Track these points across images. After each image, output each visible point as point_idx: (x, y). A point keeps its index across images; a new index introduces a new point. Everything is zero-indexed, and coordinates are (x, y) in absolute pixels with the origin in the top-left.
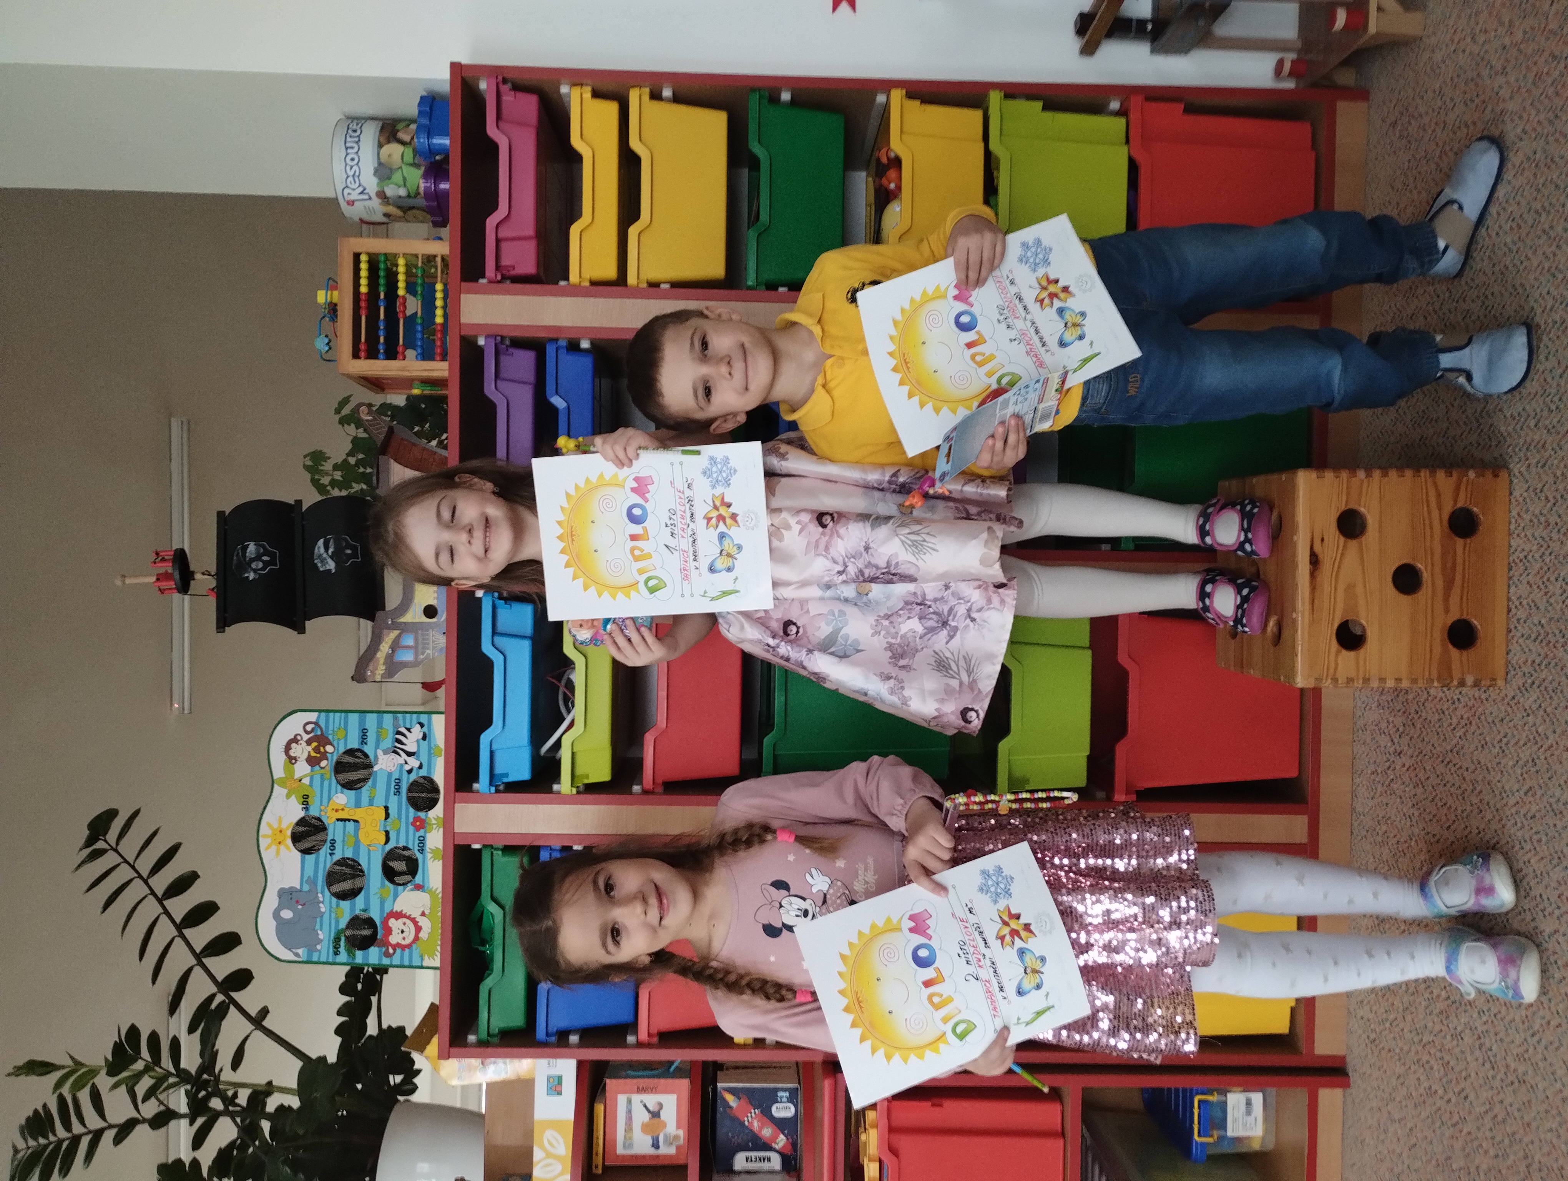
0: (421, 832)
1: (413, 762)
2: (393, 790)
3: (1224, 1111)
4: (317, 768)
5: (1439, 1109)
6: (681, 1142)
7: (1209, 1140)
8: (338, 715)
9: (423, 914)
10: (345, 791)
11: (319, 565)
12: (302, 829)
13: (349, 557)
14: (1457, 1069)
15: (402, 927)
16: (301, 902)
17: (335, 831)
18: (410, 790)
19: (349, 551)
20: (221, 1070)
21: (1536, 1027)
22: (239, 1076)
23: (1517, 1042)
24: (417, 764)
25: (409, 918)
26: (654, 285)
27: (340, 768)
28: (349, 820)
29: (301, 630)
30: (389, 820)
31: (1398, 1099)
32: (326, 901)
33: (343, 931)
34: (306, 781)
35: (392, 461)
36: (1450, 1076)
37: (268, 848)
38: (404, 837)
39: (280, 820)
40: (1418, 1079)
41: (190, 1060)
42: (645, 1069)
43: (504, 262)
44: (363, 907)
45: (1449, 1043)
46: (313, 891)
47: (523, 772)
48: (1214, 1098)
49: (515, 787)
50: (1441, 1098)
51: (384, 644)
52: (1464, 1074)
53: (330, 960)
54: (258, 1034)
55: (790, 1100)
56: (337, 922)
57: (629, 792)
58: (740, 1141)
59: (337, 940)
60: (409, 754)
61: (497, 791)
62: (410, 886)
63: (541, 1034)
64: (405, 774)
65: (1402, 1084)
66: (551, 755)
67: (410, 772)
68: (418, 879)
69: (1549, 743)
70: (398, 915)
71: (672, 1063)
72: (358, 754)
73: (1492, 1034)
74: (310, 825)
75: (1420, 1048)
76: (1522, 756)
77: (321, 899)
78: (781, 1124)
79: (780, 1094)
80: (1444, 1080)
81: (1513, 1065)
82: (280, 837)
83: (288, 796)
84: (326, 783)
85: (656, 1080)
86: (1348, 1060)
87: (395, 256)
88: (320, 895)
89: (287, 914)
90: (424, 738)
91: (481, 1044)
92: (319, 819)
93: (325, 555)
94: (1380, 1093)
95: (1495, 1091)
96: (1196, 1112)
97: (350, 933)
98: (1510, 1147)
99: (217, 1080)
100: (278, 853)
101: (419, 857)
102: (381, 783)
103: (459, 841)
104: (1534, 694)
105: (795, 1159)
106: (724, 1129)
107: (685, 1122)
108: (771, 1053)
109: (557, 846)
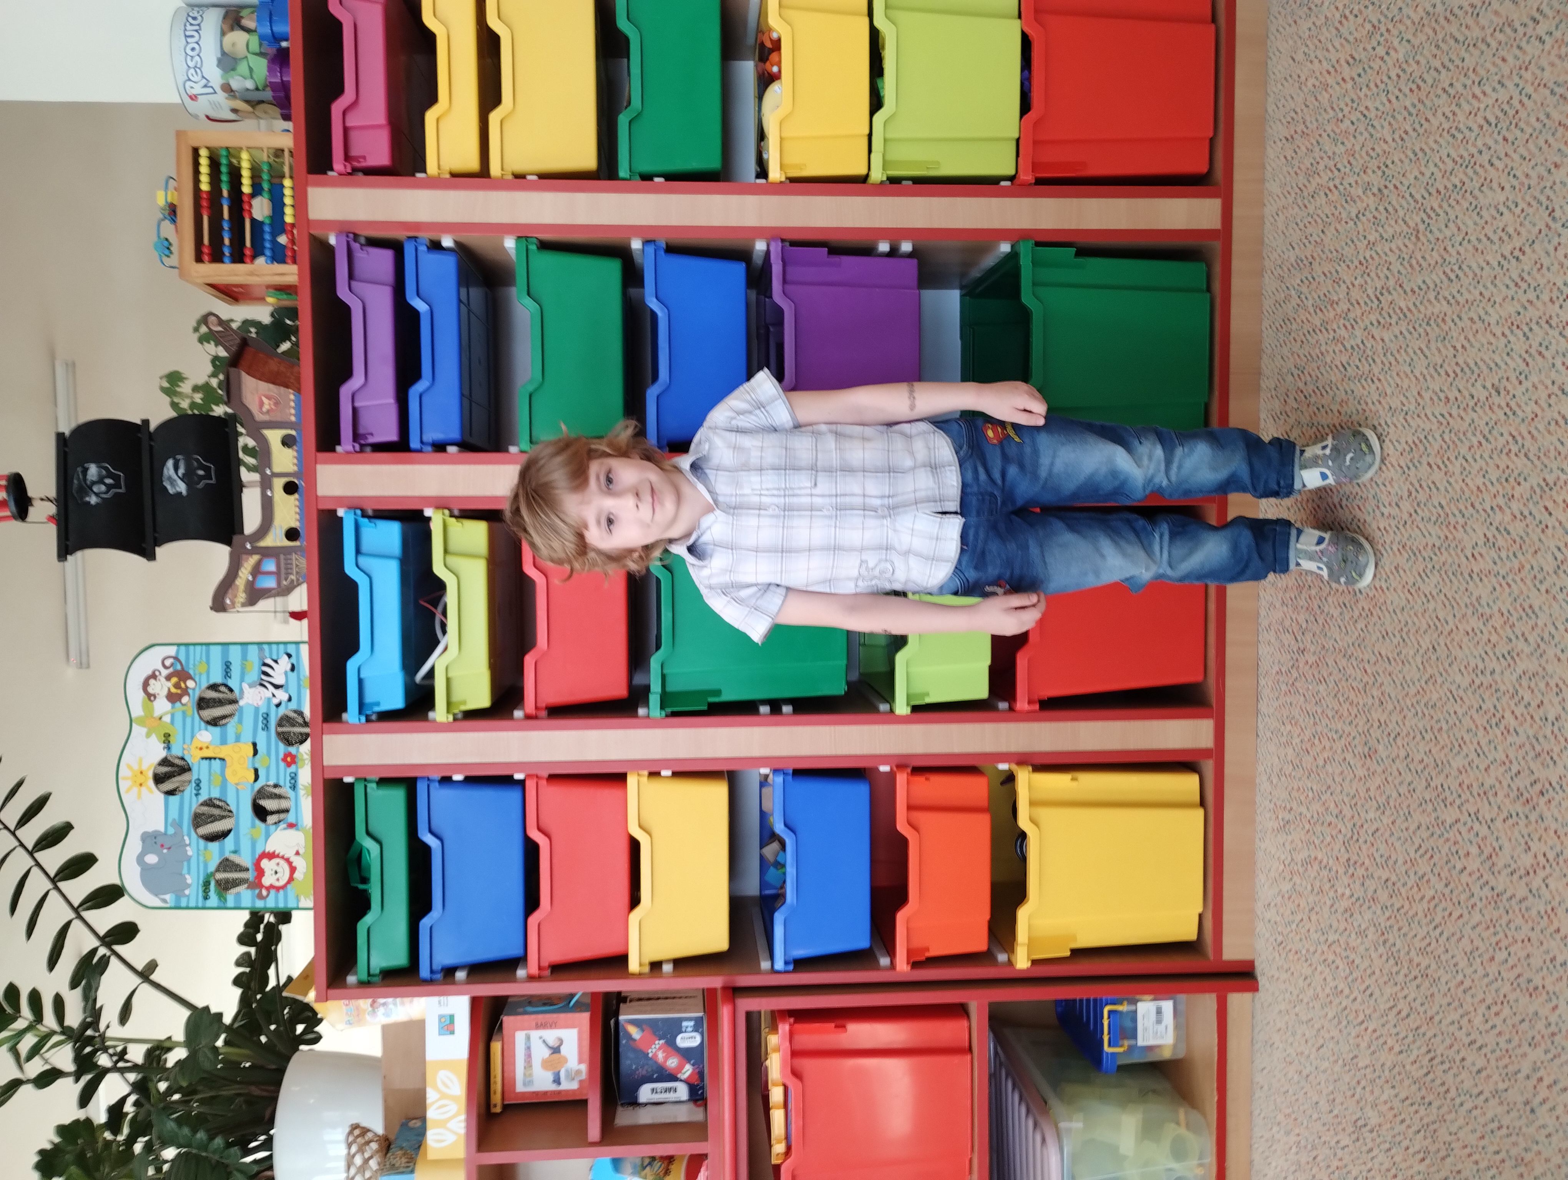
0: (293, 768)
1: (282, 695)
2: (260, 725)
3: (1134, 1020)
4: (178, 704)
5: (1346, 1008)
6: (584, 1076)
7: (1120, 1050)
8: (198, 648)
9: (297, 853)
10: (210, 727)
11: (169, 487)
12: (164, 769)
13: (202, 478)
14: (1362, 967)
15: (276, 868)
16: (167, 846)
17: (200, 770)
18: (280, 724)
19: (201, 472)
20: (108, 1027)
21: (1438, 919)
22: (127, 1032)
23: (1419, 937)
24: (286, 697)
25: (283, 857)
26: (520, 176)
27: (203, 703)
29: (150, 556)
30: (258, 756)
31: (1305, 1001)
32: (193, 844)
33: (213, 874)
35: (243, 374)
36: (1354, 975)
37: (128, 791)
38: (274, 774)
39: (141, 761)
40: (1325, 979)
41: (74, 1017)
42: (545, 1004)
43: (354, 152)
44: (232, 848)
45: (1354, 941)
46: (178, 834)
48: (1123, 1008)
49: (388, 716)
50: (1347, 997)
51: (243, 569)
52: (1369, 971)
53: (200, 905)
54: (146, 988)
55: (696, 1029)
56: (206, 866)
57: (510, 717)
58: (644, 1072)
59: (206, 884)
60: (277, 687)
62: (282, 825)
63: (424, 972)
65: (1309, 985)
66: (427, 682)
67: (278, 705)
68: (291, 817)
69: (1448, 628)
70: (271, 856)
71: (572, 996)
72: (223, 689)
73: (1396, 928)
74: (171, 764)
75: (1325, 948)
76: (1422, 643)
77: (187, 842)
78: (687, 1054)
79: (685, 1024)
80: (1350, 979)
81: (1416, 960)
82: (141, 779)
83: (148, 735)
84: (189, 721)
85: (555, 1016)
86: (1257, 964)
87: (240, 149)
88: (186, 838)
89: (152, 859)
90: (293, 668)
91: (362, 984)
92: (183, 759)
93: (175, 477)
94: (1287, 996)
95: (1399, 987)
96: (1106, 1022)
97: (220, 876)
98: (1414, 1042)
99: (103, 1037)
100: (139, 796)
101: (291, 793)
102: (248, 718)
103: (327, 776)
104: (1435, 579)
105: (703, 1088)
106: (628, 1062)
107: (586, 1056)
108: (668, 981)
109: (437, 776)
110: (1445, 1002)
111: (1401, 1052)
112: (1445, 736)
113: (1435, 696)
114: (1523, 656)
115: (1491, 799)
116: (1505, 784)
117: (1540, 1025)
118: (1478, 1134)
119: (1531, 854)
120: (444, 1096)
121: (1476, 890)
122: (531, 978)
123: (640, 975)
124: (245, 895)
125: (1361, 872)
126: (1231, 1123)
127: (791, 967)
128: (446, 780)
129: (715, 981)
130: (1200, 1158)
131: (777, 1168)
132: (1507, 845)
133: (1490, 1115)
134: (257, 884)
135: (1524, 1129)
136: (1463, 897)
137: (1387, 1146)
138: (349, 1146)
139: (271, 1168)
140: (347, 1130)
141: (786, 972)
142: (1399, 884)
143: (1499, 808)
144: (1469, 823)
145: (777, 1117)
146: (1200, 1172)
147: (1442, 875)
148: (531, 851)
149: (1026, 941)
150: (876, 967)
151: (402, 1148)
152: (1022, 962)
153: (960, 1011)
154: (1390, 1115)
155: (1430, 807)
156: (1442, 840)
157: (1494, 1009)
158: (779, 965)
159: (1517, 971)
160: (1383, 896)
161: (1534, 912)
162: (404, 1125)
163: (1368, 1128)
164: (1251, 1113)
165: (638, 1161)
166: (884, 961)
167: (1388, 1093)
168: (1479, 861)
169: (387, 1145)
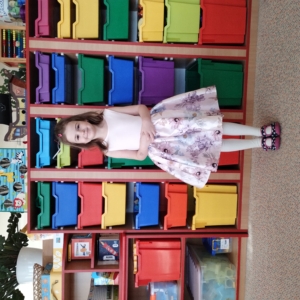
0: (23, 179)
2: (15, 168)
3: (220, 243)
6: (90, 253)
7: (216, 250)
9: (24, 199)
10: (3, 169)
15: (19, 202)
18: (20, 168)
24: (22, 162)
26: (80, 39)
28: (4, 176)
30: (15, 176)
33: (3, 203)
35: (13, 84)
38: (18, 180)
40: (262, 234)
42: (81, 236)
43: (40, 32)
44: (8, 197)
47: (48, 163)
48: (217, 240)
49: (46, 167)
51: (12, 131)
53: (0, 210)
55: (117, 243)
57: (75, 168)
58: (105, 253)
59: (2, 206)
60: (20, 159)
61: (41, 168)
62: (20, 192)
63: (53, 227)
64: (19, 164)
66: (55, 159)
68: (22, 190)
70: (18, 199)
71: (88, 234)
72: (6, 159)
78: (115, 249)
79: (114, 242)
85: (84, 239)
86: (248, 230)
87: (13, 30)
90: (23, 155)
91: (39, 230)
96: (213, 244)
101: (22, 185)
102: (13, 167)
103: (32, 180)
105: (118, 257)
106: (101, 250)
107: (91, 249)
108: (111, 231)
109: (57, 181)
120: (57, 257)
122: (78, 229)
123: (104, 229)
124: (11, 208)
127: (139, 228)
129: (122, 231)
131: (135, 275)
134: (14, 206)
138: (34, 269)
139: (15, 274)
140: (34, 265)
145: (135, 263)
148: (79, 200)
149: (195, 224)
151: (47, 269)
152: (193, 228)
153: (179, 240)
162: (48, 264)
164: (246, 265)
165: (103, 273)
166: (161, 228)
169: (43, 269)
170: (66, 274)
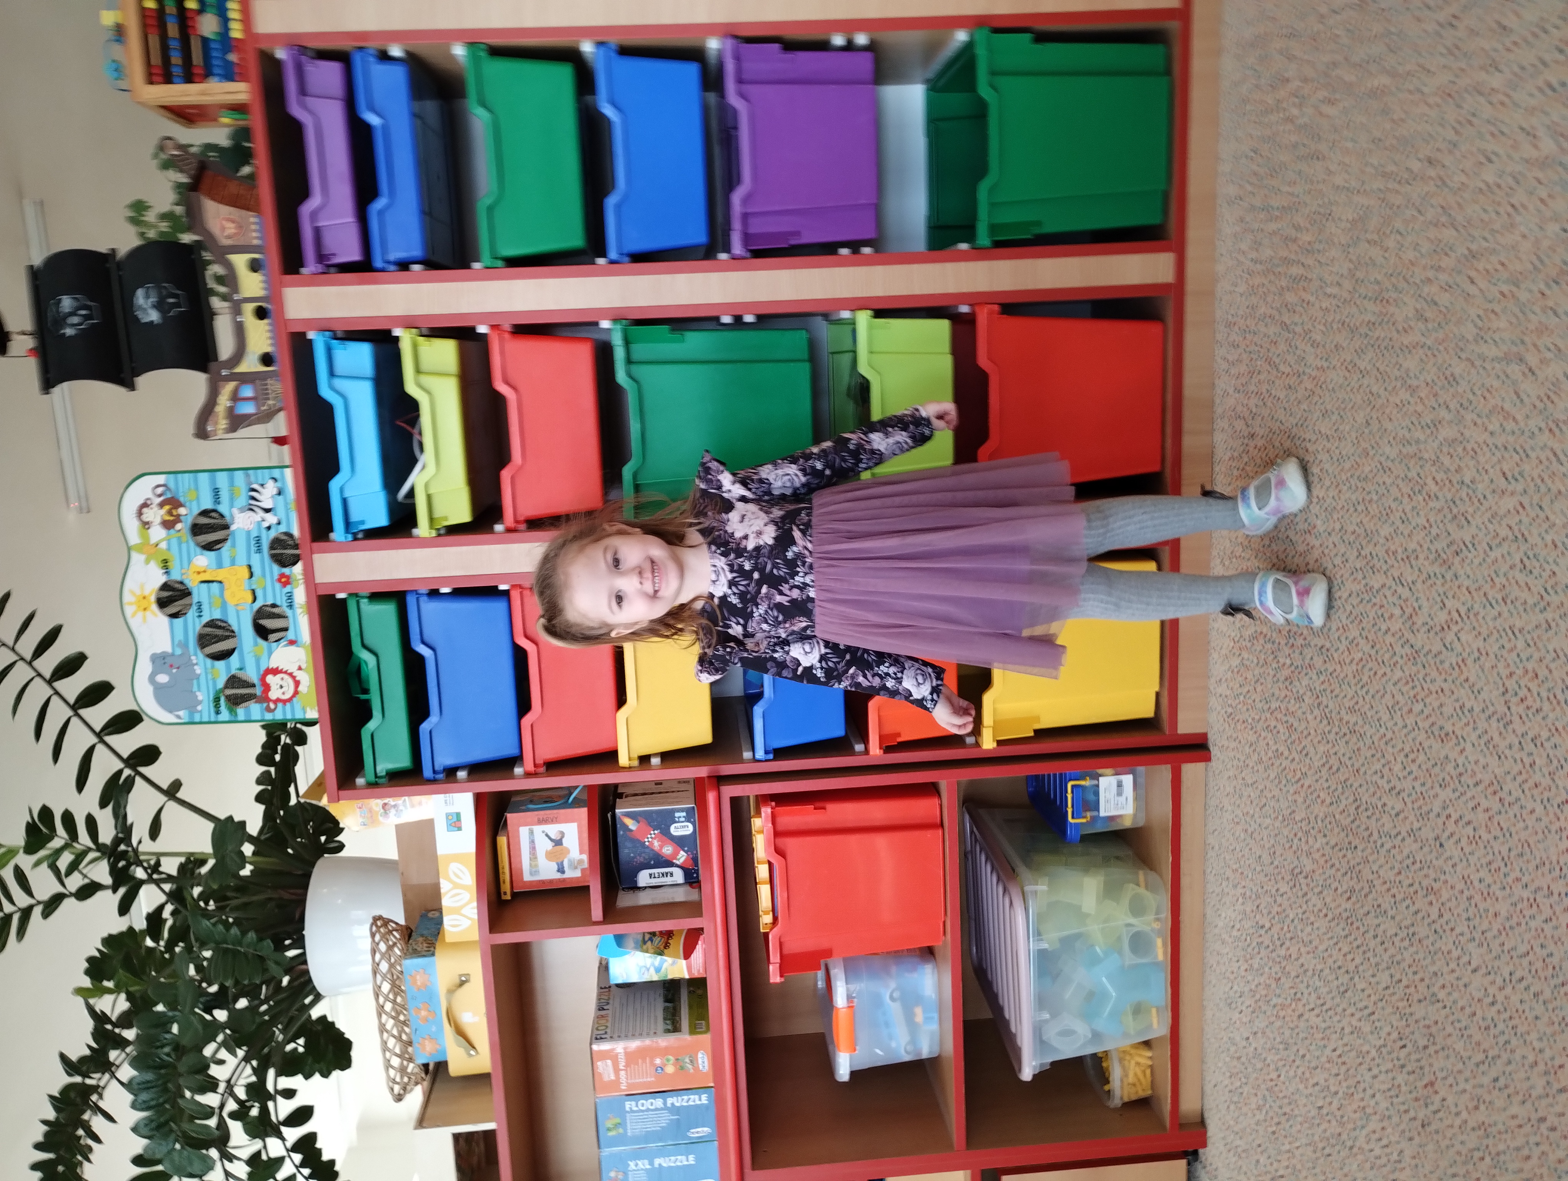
0: (288, 588)
1: (271, 519)
2: (253, 549)
3: (1097, 794)
4: (172, 531)
5: (1285, 768)
6: (586, 865)
7: (1084, 821)
8: (187, 475)
9: (300, 668)
10: (206, 552)
11: (141, 316)
12: (166, 594)
13: (174, 306)
14: (1300, 729)
15: (281, 683)
16: (175, 665)
17: (200, 593)
18: (272, 547)
19: (171, 300)
20: (140, 842)
21: (1365, 679)
22: (158, 846)
23: (1349, 697)
24: (275, 521)
25: (286, 672)
27: (197, 530)
28: (212, 582)
29: (131, 386)
30: (254, 578)
31: (1251, 765)
32: (200, 662)
33: (222, 690)
34: (163, 545)
35: (204, 199)
36: (1293, 737)
37: (134, 615)
38: (270, 594)
39: (142, 587)
40: (1268, 744)
41: (107, 834)
42: (546, 802)
44: (238, 666)
45: (1293, 707)
46: (185, 654)
48: (1086, 783)
49: (374, 534)
50: (1287, 758)
51: (221, 396)
52: (1305, 733)
53: (213, 719)
54: (172, 805)
55: (688, 819)
56: (214, 681)
58: (642, 860)
59: (217, 700)
60: (267, 511)
61: (355, 539)
62: (283, 643)
63: (427, 773)
64: (264, 532)
65: (1254, 751)
66: (408, 501)
67: (269, 528)
68: (290, 635)
69: (1380, 402)
70: (275, 671)
71: (572, 790)
72: (214, 514)
73: (1328, 692)
74: (172, 589)
75: (1268, 715)
76: (1357, 418)
77: (195, 661)
78: (680, 842)
79: (677, 815)
80: (1289, 741)
81: (1346, 718)
82: (144, 603)
83: (147, 562)
84: (184, 546)
85: (554, 812)
86: (1209, 736)
88: (193, 658)
89: (162, 678)
90: (279, 494)
91: (371, 785)
92: (181, 583)
93: (147, 306)
94: (1235, 762)
95: (1331, 745)
96: (1069, 796)
97: (229, 692)
98: (1343, 793)
99: (136, 851)
100: (145, 619)
101: (289, 613)
102: (241, 542)
103: (322, 592)
104: (1370, 354)
105: (697, 872)
106: (626, 851)
107: (586, 848)
108: (657, 773)
109: (424, 590)
110: (1369, 755)
111: (1331, 804)
112: (1375, 506)
113: (1367, 469)
114: (1444, 423)
115: (1413, 562)
116: (1425, 546)
117: (1450, 767)
118: (1396, 870)
119: (1446, 611)
120: (456, 886)
121: (1398, 649)
122: (528, 775)
123: (630, 768)
124: (255, 709)
125: (1300, 641)
126: (1185, 881)
127: (771, 756)
128: (434, 594)
129: (702, 771)
130: (1157, 913)
131: (766, 935)
132: (1425, 604)
133: (1406, 852)
134: (264, 698)
135: (1434, 861)
136: (1387, 656)
137: (1320, 888)
138: (373, 935)
139: (305, 962)
140: (371, 921)
141: (767, 761)
142: (1332, 650)
143: (1420, 570)
144: (1394, 587)
145: (764, 891)
146: (1156, 926)
147: (1370, 638)
148: (520, 657)
149: (992, 724)
150: (851, 752)
151: (422, 936)
152: (988, 743)
153: (931, 790)
154: (1322, 861)
155: (1360, 576)
156: (1370, 605)
157: (1412, 756)
158: (760, 754)
159: (1431, 720)
160: (1318, 662)
161: (1447, 665)
162: (424, 916)
163: (1304, 874)
164: (1204, 872)
165: (640, 938)
166: (859, 747)
167: (1321, 841)
168: (1401, 620)
169: (408, 933)
170: (496, 950)
